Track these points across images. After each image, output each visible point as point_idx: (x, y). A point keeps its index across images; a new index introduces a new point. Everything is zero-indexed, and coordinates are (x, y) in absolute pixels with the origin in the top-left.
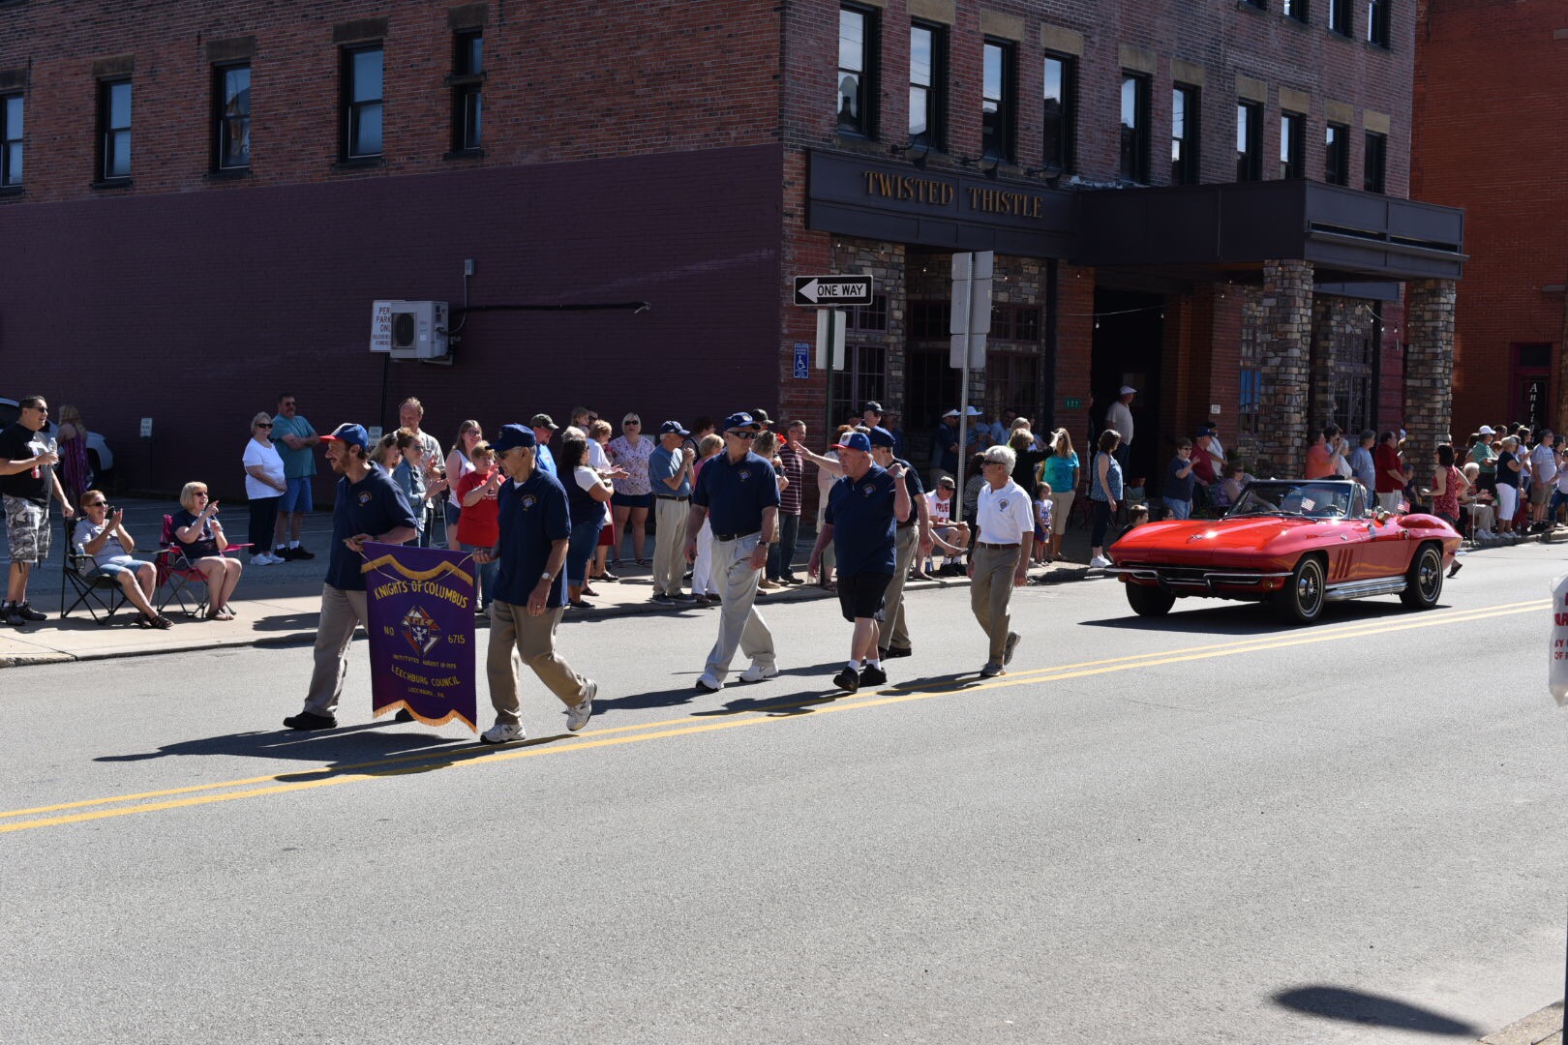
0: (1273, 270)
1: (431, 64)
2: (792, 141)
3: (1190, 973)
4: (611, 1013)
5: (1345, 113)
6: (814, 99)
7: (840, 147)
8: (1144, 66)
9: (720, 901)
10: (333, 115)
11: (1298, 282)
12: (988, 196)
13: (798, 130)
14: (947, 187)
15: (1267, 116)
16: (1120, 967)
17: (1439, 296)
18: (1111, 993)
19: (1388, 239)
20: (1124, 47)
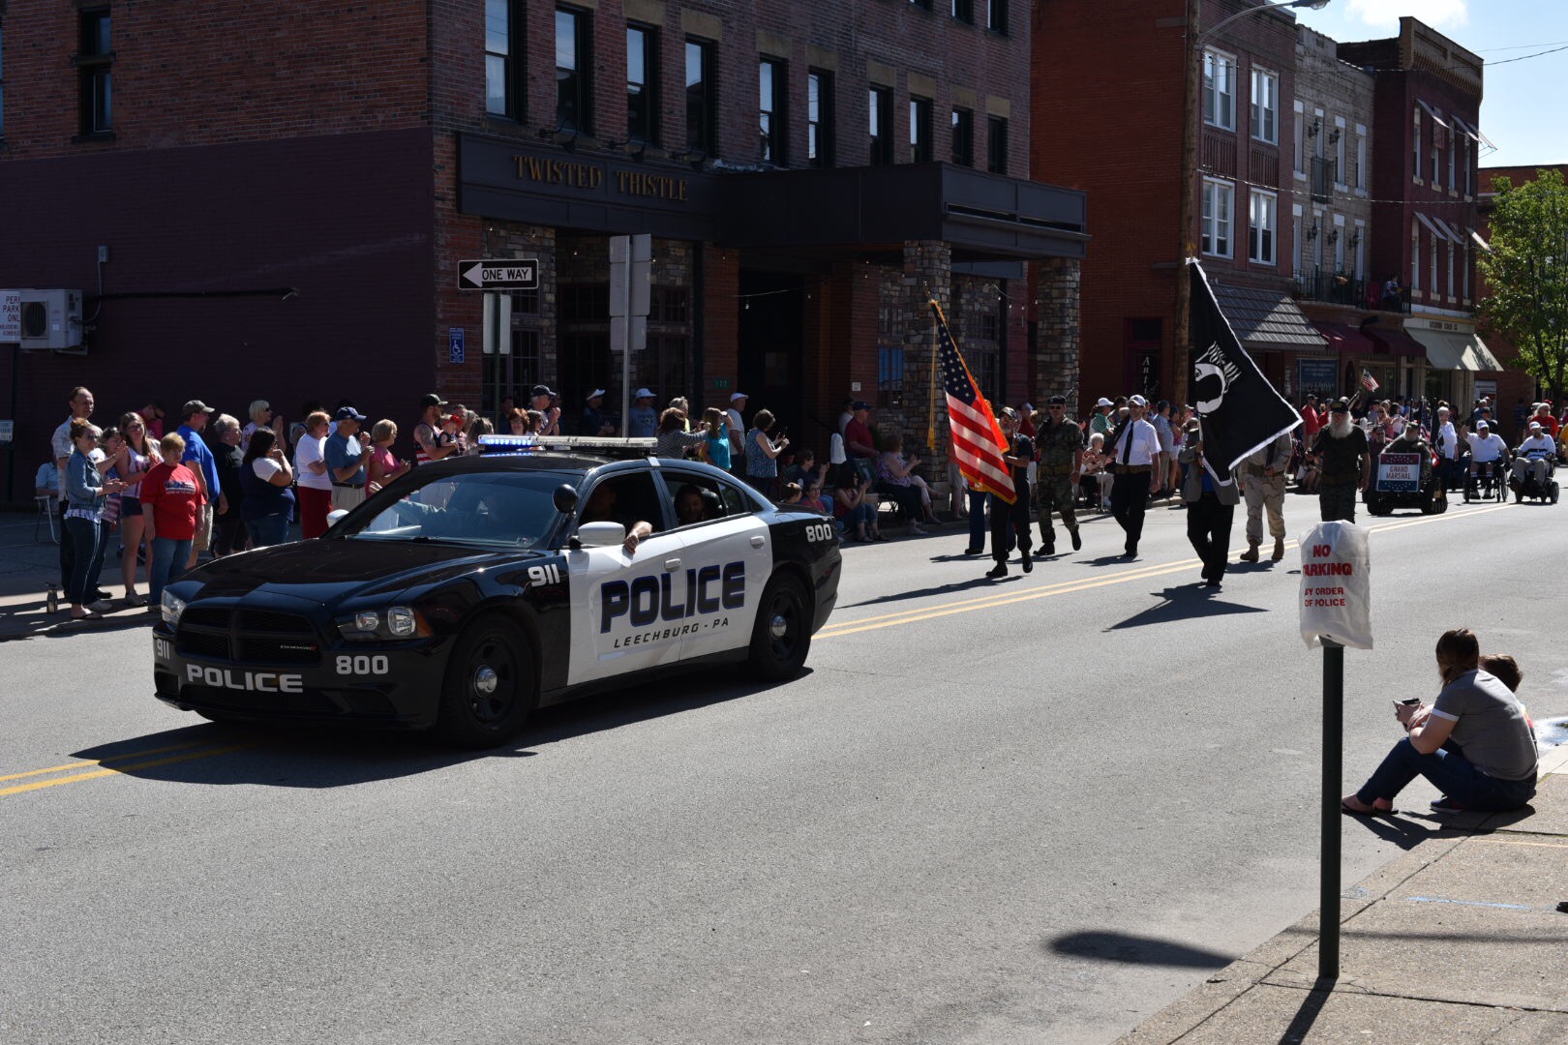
0: (913, 251)
1: (56, 44)
2: (442, 124)
3: (958, 918)
4: (423, 987)
5: (968, 98)
6: (463, 83)
7: (489, 131)
8: (780, 51)
9: (496, 876)
11: (937, 262)
12: (635, 179)
13: (447, 114)
14: (595, 170)
15: (897, 101)
16: (893, 915)
17: (1065, 274)
18: (892, 939)
19: (1017, 219)
20: (760, 32)
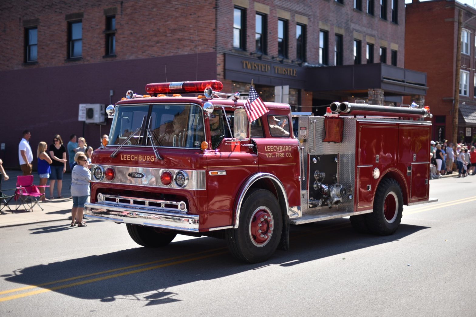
0: (371, 92)
1: (98, 27)
2: (219, 50)
5: (385, 44)
6: (226, 37)
8: (326, 28)
10: (66, 44)
11: (379, 96)
12: (280, 69)
13: (221, 47)
14: (268, 66)
15: (363, 44)
17: (420, 100)
19: (405, 82)
20: (320, 23)
